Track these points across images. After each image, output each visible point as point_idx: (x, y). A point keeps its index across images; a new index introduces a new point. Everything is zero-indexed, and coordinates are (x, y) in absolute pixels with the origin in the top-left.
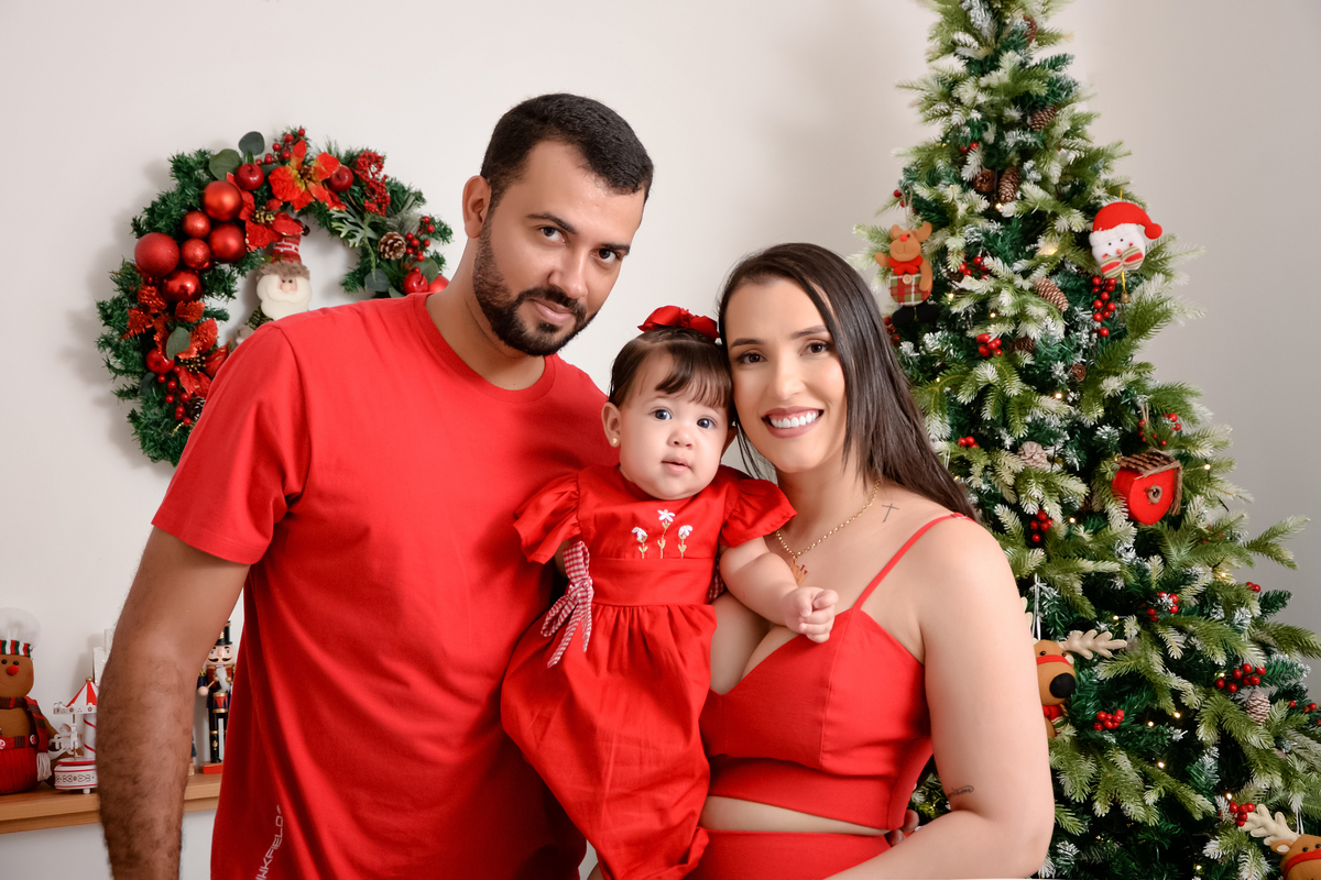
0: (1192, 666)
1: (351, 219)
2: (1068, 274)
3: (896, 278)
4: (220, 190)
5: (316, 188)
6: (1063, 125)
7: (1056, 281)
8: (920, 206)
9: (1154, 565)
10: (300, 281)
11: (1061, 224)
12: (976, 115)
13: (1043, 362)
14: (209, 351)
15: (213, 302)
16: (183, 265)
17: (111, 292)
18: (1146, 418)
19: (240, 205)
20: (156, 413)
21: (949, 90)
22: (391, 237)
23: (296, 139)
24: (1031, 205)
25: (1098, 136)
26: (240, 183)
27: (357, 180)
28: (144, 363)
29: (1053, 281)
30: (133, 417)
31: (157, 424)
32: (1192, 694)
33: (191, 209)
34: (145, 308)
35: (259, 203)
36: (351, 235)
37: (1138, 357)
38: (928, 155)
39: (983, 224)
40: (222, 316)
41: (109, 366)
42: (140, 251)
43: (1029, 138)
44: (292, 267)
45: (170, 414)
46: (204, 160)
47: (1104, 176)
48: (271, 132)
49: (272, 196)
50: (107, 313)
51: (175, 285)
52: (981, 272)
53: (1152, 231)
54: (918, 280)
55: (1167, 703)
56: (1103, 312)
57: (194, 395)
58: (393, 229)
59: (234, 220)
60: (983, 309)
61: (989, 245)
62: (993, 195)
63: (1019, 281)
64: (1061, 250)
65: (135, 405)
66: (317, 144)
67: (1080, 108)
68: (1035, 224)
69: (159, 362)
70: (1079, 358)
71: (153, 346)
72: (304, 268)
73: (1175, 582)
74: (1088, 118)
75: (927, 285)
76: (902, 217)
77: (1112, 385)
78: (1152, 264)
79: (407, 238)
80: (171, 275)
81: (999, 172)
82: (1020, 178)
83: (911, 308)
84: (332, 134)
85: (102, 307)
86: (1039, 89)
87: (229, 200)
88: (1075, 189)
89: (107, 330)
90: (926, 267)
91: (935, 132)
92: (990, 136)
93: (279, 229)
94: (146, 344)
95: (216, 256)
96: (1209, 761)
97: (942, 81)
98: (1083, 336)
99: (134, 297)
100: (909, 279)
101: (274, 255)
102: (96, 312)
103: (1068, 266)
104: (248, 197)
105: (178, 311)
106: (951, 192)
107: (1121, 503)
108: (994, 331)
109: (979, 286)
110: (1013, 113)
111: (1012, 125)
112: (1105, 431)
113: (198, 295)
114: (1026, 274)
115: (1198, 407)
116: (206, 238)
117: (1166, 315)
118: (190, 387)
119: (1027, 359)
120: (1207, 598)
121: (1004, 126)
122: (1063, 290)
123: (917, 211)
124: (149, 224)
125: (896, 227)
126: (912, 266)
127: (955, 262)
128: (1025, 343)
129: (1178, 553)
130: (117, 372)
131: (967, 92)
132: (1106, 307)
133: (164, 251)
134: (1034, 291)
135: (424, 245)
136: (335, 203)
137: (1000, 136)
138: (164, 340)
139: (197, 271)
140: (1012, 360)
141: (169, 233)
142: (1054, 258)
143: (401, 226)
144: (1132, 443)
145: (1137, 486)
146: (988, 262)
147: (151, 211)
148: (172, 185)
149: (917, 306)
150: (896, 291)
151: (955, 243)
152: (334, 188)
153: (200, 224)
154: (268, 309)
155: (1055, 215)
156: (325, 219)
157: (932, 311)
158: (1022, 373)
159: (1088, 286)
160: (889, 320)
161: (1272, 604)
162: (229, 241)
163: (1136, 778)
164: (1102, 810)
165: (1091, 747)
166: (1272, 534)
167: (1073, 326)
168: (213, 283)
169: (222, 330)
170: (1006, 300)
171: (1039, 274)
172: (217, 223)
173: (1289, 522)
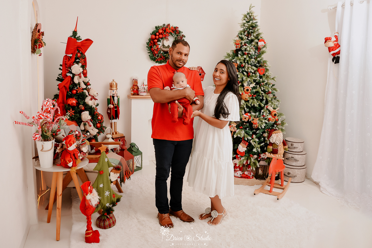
0: (264, 91)
1: (174, 34)
2: (255, 47)
4: (160, 30)
5: (171, 31)
6: (256, 30)
7: (254, 47)
8: (240, 37)
9: (261, 80)
10: (168, 41)
11: (255, 41)
12: (247, 28)
13: (251, 56)
14: (158, 48)
15: (159, 43)
16: (156, 38)
17: (148, 41)
18: (262, 63)
19: (162, 32)
20: (152, 55)
21: (244, 25)
23: (169, 25)
24: (252, 38)
25: (260, 31)
26: (162, 30)
27: (175, 30)
28: (151, 49)
30: (149, 55)
32: (263, 94)
33: (157, 32)
34: (151, 43)
35: (164, 32)
36: (174, 36)
37: (262, 57)
38: (241, 32)
39: (247, 40)
40: (159, 45)
42: (151, 37)
43: (252, 31)
45: (153, 55)
46: (159, 27)
47: (260, 36)
48: (166, 24)
49: (166, 31)
50: (147, 44)
51: (155, 41)
52: (246, 45)
53: (265, 43)
55: (261, 95)
59: (161, 34)
60: (246, 50)
61: (247, 42)
62: (248, 37)
63: (250, 47)
64: (255, 44)
65: (150, 54)
66: (171, 26)
67: (258, 28)
68: (252, 41)
70: (256, 56)
71: (152, 47)
73: (263, 82)
74: (259, 29)
75: (240, 47)
76: (237, 38)
77: (258, 59)
78: (264, 47)
79: (180, 37)
80: (154, 40)
81: (249, 34)
82: (251, 35)
84: (173, 24)
86: (254, 25)
87: (161, 31)
88: (257, 37)
90: (240, 44)
91: (242, 29)
92: (248, 30)
93: (166, 35)
94: (151, 47)
95: (159, 38)
96: (264, 101)
97: (243, 23)
98: (256, 54)
99: (150, 42)
100: (237, 46)
101: (166, 38)
104: (163, 31)
105: (155, 44)
106: (243, 36)
107: (258, 72)
108: (247, 52)
109: (246, 47)
110: (251, 28)
111: (251, 29)
112: (257, 64)
113: (157, 42)
114: (251, 46)
115: (268, 63)
116: (158, 36)
117: (265, 52)
118: (155, 52)
119: (250, 55)
120: (266, 84)
121: (250, 29)
123: (239, 38)
124: (152, 34)
125: (237, 40)
126: (238, 44)
127: (243, 44)
128: (250, 54)
129: (264, 79)
130: (148, 50)
131: (246, 25)
132: (259, 51)
133: (154, 37)
135: (182, 38)
137: (249, 30)
139: (157, 39)
140: (248, 55)
141: (154, 35)
143: (180, 35)
144: (261, 66)
145: (259, 70)
146: (247, 44)
147: (153, 32)
148: (155, 29)
149: (238, 49)
151: (243, 42)
152: (173, 31)
153: (158, 34)
154: (165, 44)
155: (254, 40)
156: (171, 34)
157: (240, 50)
158: (249, 57)
159: (257, 48)
160: (235, 50)
161: (273, 85)
162: (161, 36)
163: (256, 102)
164: (252, 105)
165: (252, 99)
166: (274, 77)
167: (255, 53)
168: (159, 41)
169: (159, 46)
170: (248, 49)
171: (252, 46)
172: (160, 34)
173: (276, 76)
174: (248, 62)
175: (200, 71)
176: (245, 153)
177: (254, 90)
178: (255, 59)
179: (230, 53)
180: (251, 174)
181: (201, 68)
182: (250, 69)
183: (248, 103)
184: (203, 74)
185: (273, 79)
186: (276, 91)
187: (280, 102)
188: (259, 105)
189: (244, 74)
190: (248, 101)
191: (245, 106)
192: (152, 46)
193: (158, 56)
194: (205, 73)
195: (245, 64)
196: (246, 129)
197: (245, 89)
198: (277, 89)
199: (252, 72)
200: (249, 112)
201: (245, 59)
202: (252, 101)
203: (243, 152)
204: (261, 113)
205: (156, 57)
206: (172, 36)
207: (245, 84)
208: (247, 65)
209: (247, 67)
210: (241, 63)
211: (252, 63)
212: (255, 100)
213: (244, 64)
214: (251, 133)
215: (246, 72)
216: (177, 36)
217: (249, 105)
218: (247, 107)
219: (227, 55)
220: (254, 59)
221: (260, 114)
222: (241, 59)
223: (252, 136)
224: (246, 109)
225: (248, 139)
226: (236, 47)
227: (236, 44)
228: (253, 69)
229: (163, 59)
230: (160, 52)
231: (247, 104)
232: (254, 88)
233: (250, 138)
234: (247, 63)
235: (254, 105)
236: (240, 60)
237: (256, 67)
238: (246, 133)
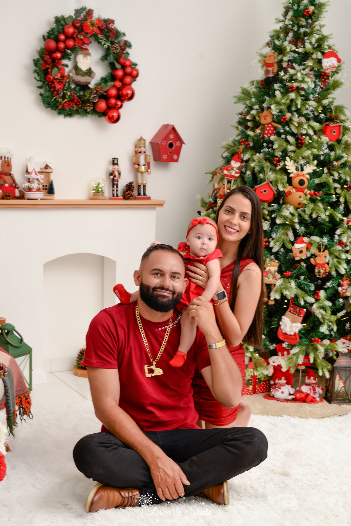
0: (340, 182)
1: (105, 40)
2: (315, 71)
3: (266, 68)
4: (69, 27)
5: (95, 29)
6: (317, 28)
7: (312, 73)
8: (275, 47)
9: (333, 154)
10: (89, 57)
11: (314, 56)
12: (292, 22)
13: (307, 94)
14: (63, 76)
15: (65, 62)
16: (57, 50)
17: (37, 57)
18: (334, 113)
19: (74, 32)
20: (48, 94)
22: (116, 45)
23: (90, 13)
24: (307, 49)
25: (326, 32)
26: (74, 26)
27: (107, 27)
28: (45, 78)
29: (311, 72)
30: (41, 95)
31: (48, 97)
32: (339, 190)
33: (60, 33)
34: (46, 62)
35: (79, 32)
37: (333, 95)
38: (277, 33)
39: (293, 54)
40: (67, 66)
41: (36, 79)
42: (46, 45)
43: (307, 30)
44: (87, 54)
45: (51, 94)
46: (64, 19)
47: (327, 43)
49: (83, 30)
50: (35, 63)
51: (55, 55)
52: (292, 67)
53: (339, 60)
54: (273, 69)
56: (324, 82)
57: (58, 89)
58: (116, 43)
59: (71, 37)
60: (292, 79)
61: (295, 60)
62: (297, 46)
63: (302, 71)
64: (314, 64)
65: (42, 91)
66: (96, 15)
68: (307, 55)
69: (50, 78)
70: (317, 95)
71: (48, 73)
72: (90, 53)
73: (338, 158)
74: (323, 26)
75: (275, 71)
76: (268, 50)
77: (325, 102)
78: (338, 70)
79: (121, 47)
80: (54, 52)
81: (298, 39)
82: (304, 41)
83: (270, 77)
85: (34, 61)
87: (71, 31)
88: (318, 47)
89: (35, 68)
90: (276, 65)
91: (280, 26)
92: (295, 29)
93: (84, 40)
94: (46, 72)
95: (67, 47)
96: (341, 208)
98: (318, 89)
99: (43, 58)
100: (270, 69)
101: (82, 49)
102: (32, 62)
103: (314, 68)
104: (76, 30)
105: (55, 63)
106: (284, 43)
107: (325, 136)
108: (295, 85)
109: (292, 72)
110: (303, 23)
111: (302, 26)
112: (322, 116)
113: (61, 58)
116: (64, 42)
117: (341, 84)
118: (58, 87)
119: (303, 93)
120: (345, 164)
121: (300, 26)
122: (314, 75)
123: (273, 49)
124: (49, 37)
125: (267, 53)
126: (271, 65)
127: (285, 64)
128: (303, 89)
129: (339, 151)
130: (38, 80)
133: (53, 44)
134: (306, 75)
135: (125, 49)
136: (101, 34)
137: (298, 29)
138: (51, 71)
139: (61, 52)
140: (299, 93)
141: (54, 40)
142: (312, 66)
143: (119, 43)
144: (331, 119)
146: (294, 65)
147: (48, 33)
148: (55, 25)
149: (272, 77)
150: (266, 72)
151: (285, 59)
152: (101, 30)
153: (62, 37)
154: (80, 65)
155: (313, 53)
156: (97, 39)
157: (276, 79)
158: (302, 97)
159: (320, 74)
160: (262, 81)
162: (71, 43)
163: (323, 209)
164: (314, 216)
165: (313, 200)
167: (316, 86)
168: (65, 56)
169: (67, 70)
170: (299, 76)
171: (307, 70)
172: (68, 37)
174: (298, 111)
175: (172, 136)
176: (301, 338)
177: (317, 181)
178: (318, 101)
179: (249, 89)
180: (317, 391)
181: (174, 129)
182: (305, 126)
183: (302, 212)
184: (178, 144)
188: (332, 217)
191: (296, 220)
192: (48, 68)
193: (64, 97)
194: (182, 142)
195: (292, 115)
196: (297, 277)
197: (295, 181)
199: (309, 136)
200: (308, 234)
201: (292, 101)
202: (312, 206)
203: (295, 333)
205: (60, 100)
206: (100, 43)
208: (296, 119)
209: (298, 123)
210: (281, 111)
211: (309, 112)
212: (320, 204)
213: (288, 115)
214: (313, 288)
215: (293, 134)
216: (112, 43)
217: (307, 218)
218: (302, 222)
219: (243, 93)
220: (315, 101)
221: (332, 239)
222: (283, 101)
223: (315, 294)
224: (297, 227)
225: (305, 302)
226: (267, 72)
227: (267, 65)
229: (76, 105)
230: (69, 85)
231: (300, 215)
232: (315, 174)
233: (311, 300)
234: (295, 111)
235: (318, 217)
236: (278, 103)
237: (319, 121)
238: (299, 286)
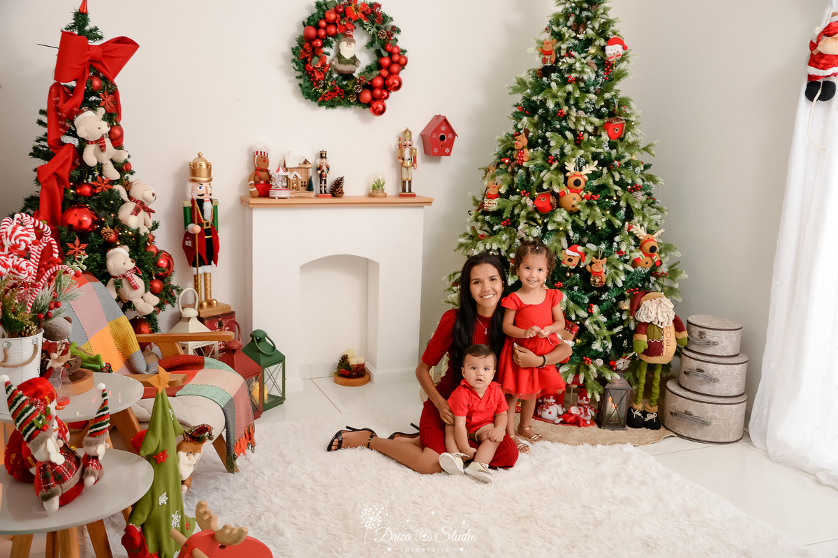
0: (621, 184)
1: (370, 25)
2: (597, 59)
3: (543, 56)
4: (330, 13)
5: (359, 14)
6: (601, 11)
7: (594, 61)
9: (614, 152)
10: (353, 44)
11: (597, 43)
12: (574, 5)
13: (587, 86)
14: (324, 65)
15: (326, 49)
16: (317, 37)
17: (296, 45)
18: (617, 107)
19: (336, 18)
20: (307, 84)
22: (382, 31)
24: (588, 36)
25: (611, 15)
26: (336, 11)
27: (373, 12)
28: (304, 68)
29: (592, 61)
30: (300, 85)
31: (307, 88)
32: (620, 193)
33: (321, 19)
34: (305, 50)
35: (342, 18)
36: (369, 30)
37: (616, 87)
38: (557, 17)
39: (573, 41)
40: (328, 54)
41: (294, 68)
42: (305, 32)
43: (590, 14)
44: (351, 41)
45: (311, 85)
46: (326, 4)
47: (612, 28)
49: (346, 16)
50: (294, 51)
51: (315, 43)
52: (571, 56)
53: (625, 48)
54: (551, 57)
55: (613, 194)
56: (607, 72)
57: (319, 79)
58: (383, 29)
59: (334, 23)
60: (571, 69)
61: (574, 48)
62: (577, 32)
63: (583, 60)
64: (596, 51)
65: (301, 81)
67: (606, 5)
68: (588, 42)
69: (309, 68)
70: (599, 87)
71: (307, 62)
72: (354, 40)
73: (619, 158)
74: (609, 9)
75: (553, 60)
76: (546, 37)
77: (607, 96)
78: (623, 58)
79: (388, 32)
80: (314, 40)
81: (579, 24)
82: (586, 27)
83: (547, 66)
85: (293, 49)
87: (333, 16)
88: (602, 32)
89: (294, 57)
90: (554, 53)
91: (560, 9)
92: (577, 12)
94: (305, 62)
95: (327, 34)
96: (622, 212)
98: (600, 80)
99: (302, 46)
100: (547, 57)
101: (346, 36)
102: (291, 51)
103: (598, 57)
104: (338, 16)
105: (315, 51)
106: (564, 29)
107: (606, 132)
108: (574, 75)
109: (570, 61)
110: (586, 5)
111: (585, 9)
112: (604, 110)
113: (321, 47)
114: (585, 58)
115: (632, 104)
116: (325, 28)
117: (626, 74)
118: (318, 76)
119: (582, 85)
120: (628, 164)
121: (582, 9)
122: (596, 64)
123: (552, 35)
124: (308, 23)
125: (545, 40)
126: (549, 53)
127: (563, 53)
128: (582, 80)
129: (621, 149)
130: (296, 70)
133: (312, 31)
134: (587, 64)
135: (393, 35)
136: (365, 19)
137: (580, 13)
138: (311, 61)
139: (322, 39)
140: (577, 84)
141: (314, 26)
142: (594, 53)
143: (386, 28)
144: (612, 114)
145: (611, 128)
146: (573, 53)
147: (309, 18)
148: (315, 11)
149: (549, 66)
151: (564, 46)
152: (366, 14)
153: (323, 24)
154: (343, 53)
155: (595, 40)
156: (362, 24)
157: (554, 69)
158: (580, 89)
159: (603, 63)
160: (540, 70)
161: (647, 167)
162: (332, 30)
163: (600, 214)
164: (589, 223)
165: (589, 205)
166: (650, 145)
167: (598, 76)
168: (326, 43)
169: (328, 59)
170: (578, 66)
171: (589, 58)
172: (328, 24)
173: (655, 142)
174: (576, 105)
175: (443, 128)
177: (595, 183)
178: (599, 94)
179: (525, 79)
180: (589, 413)
181: (445, 120)
182: (583, 123)
183: (576, 218)
184: (450, 136)
185: (646, 149)
186: (655, 182)
187: (666, 213)
188: (609, 224)
189: (565, 138)
190: (578, 213)
191: (569, 227)
192: (307, 58)
194: (454, 135)
195: (570, 109)
196: (570, 288)
197: (571, 181)
198: (658, 179)
199: (588, 132)
200: (580, 243)
201: (569, 94)
202: (588, 211)
204: (615, 244)
205: (320, 91)
206: (365, 29)
207: (570, 166)
208: (573, 113)
209: (576, 117)
210: (557, 105)
211: (589, 105)
212: (598, 209)
213: (565, 109)
214: (586, 300)
215: (570, 130)
216: (378, 28)
217: (582, 224)
218: (576, 228)
219: (519, 83)
220: (595, 94)
221: (610, 247)
222: (559, 94)
223: (588, 309)
224: (571, 233)
225: (577, 316)
226: (544, 61)
227: (544, 53)
228: (592, 124)
229: (339, 95)
230: (331, 74)
231: (574, 222)
232: (594, 176)
233: (583, 314)
234: (574, 105)
235: (594, 223)
236: (555, 96)
237: (600, 116)
238: (572, 298)
